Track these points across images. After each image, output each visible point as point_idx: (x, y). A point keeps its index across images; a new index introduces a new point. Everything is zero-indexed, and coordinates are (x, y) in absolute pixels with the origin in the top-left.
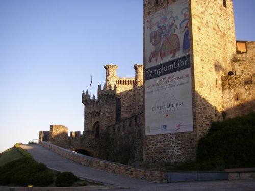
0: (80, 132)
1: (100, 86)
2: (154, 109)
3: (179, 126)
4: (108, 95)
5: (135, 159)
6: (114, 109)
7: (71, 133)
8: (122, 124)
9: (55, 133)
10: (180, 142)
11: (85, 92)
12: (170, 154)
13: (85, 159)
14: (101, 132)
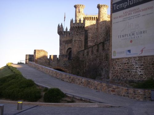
0: (57, 55)
1: (72, 20)
2: (119, 37)
3: (142, 51)
4: (79, 27)
5: (102, 77)
6: (83, 39)
7: (50, 56)
8: (90, 49)
9: (38, 56)
10: (143, 64)
11: (60, 25)
12: (133, 73)
13: (67, 77)
14: (72, 56)
